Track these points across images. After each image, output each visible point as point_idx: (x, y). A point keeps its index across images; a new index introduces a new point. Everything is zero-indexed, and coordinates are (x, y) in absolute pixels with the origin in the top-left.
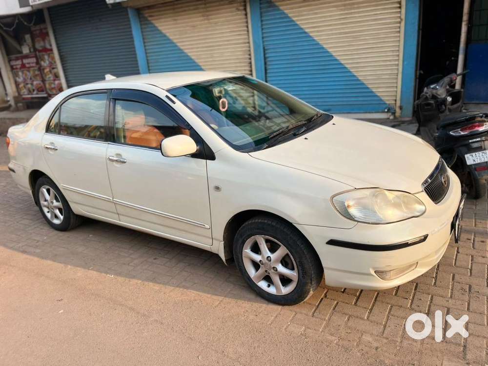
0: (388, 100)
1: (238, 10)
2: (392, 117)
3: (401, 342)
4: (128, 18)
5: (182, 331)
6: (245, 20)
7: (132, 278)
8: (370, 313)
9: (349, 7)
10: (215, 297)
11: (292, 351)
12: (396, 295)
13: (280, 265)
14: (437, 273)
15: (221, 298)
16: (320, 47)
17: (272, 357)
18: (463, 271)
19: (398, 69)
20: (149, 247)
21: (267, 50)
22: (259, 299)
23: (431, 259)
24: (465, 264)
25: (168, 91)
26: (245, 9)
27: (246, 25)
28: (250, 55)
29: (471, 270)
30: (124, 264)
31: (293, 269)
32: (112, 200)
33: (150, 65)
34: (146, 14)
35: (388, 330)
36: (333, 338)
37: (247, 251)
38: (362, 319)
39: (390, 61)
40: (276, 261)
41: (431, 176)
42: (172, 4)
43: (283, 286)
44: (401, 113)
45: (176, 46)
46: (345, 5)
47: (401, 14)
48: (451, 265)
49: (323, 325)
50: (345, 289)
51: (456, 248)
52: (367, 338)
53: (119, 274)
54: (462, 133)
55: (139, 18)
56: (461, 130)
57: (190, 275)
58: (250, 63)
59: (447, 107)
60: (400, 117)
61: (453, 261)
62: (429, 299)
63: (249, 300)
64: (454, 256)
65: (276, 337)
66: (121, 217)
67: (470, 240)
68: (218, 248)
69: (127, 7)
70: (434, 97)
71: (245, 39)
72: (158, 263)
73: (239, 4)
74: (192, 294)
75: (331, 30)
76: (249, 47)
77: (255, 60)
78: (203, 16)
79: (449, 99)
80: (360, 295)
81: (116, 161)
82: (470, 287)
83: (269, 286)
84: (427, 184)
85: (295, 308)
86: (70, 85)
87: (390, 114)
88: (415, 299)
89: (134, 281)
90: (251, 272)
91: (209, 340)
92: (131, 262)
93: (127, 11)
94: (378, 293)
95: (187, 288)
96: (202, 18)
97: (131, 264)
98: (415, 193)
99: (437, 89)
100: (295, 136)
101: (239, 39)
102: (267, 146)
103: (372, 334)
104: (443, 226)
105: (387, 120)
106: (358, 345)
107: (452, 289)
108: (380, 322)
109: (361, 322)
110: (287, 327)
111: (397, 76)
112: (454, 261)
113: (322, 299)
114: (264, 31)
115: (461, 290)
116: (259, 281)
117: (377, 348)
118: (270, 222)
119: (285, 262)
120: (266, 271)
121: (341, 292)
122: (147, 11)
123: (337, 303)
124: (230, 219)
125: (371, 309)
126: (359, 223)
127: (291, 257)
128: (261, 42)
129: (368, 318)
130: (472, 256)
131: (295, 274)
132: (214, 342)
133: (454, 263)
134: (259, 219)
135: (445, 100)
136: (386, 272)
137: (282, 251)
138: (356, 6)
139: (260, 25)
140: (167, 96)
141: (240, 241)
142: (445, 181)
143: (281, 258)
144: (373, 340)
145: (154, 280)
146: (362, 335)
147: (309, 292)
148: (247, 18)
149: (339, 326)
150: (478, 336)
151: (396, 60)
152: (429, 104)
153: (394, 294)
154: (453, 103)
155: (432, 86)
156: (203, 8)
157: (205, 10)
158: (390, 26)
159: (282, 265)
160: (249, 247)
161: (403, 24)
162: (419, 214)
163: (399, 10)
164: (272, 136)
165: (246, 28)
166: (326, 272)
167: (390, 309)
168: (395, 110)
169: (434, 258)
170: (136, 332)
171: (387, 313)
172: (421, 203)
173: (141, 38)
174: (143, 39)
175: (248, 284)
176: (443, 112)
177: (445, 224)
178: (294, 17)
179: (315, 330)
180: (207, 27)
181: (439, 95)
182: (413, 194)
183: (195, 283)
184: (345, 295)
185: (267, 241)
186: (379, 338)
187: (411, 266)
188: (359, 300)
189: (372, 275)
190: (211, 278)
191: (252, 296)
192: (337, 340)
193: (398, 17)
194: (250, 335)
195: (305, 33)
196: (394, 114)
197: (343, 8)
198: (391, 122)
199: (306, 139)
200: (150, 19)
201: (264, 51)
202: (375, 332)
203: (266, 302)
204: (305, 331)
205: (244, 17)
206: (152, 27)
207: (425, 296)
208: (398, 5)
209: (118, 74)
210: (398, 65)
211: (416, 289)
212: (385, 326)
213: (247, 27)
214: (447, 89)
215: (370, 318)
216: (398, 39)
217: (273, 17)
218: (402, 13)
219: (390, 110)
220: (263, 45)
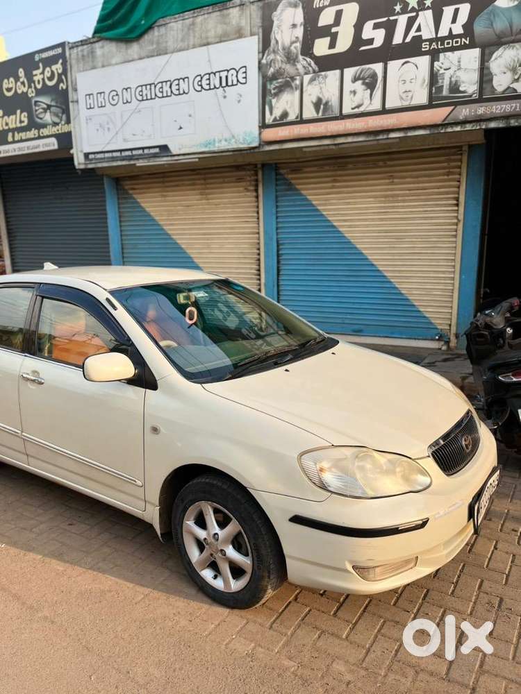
0: (441, 324)
1: (248, 190)
2: (444, 348)
3: (385, 676)
4: (104, 188)
5: (78, 635)
6: (256, 204)
7: (30, 551)
8: (352, 629)
9: (391, 199)
10: (139, 588)
11: (227, 678)
12: (394, 605)
13: (231, 547)
14: (459, 577)
15: (147, 591)
16: (351, 246)
17: (196, 686)
18: (496, 576)
19: (453, 284)
20: (67, 506)
21: (283, 244)
22: (200, 595)
23: (438, 555)
24: (501, 565)
25: (112, 293)
26: (256, 191)
27: (256, 210)
28: (259, 249)
29: (508, 576)
30: (25, 529)
31: (246, 555)
32: (19, 435)
33: (125, 251)
34: (127, 185)
35: (372, 656)
36: (292, 663)
37: (190, 523)
38: (338, 637)
39: (443, 272)
40: (225, 542)
41: (445, 437)
42: (162, 175)
43: (234, 578)
44: (457, 343)
45: (163, 229)
46: (386, 196)
47: (458, 213)
48: (481, 566)
49: (282, 642)
50: (325, 591)
51: (495, 542)
52: (339, 667)
53: (14, 544)
54: (515, 380)
55: (117, 189)
56: (513, 375)
57: (113, 552)
58: (259, 260)
59: (507, 342)
60: (456, 347)
61: (485, 561)
62: (440, 614)
63: (187, 597)
64: (488, 553)
65: (210, 656)
66: (30, 459)
67: (516, 531)
68: (152, 515)
69: (103, 175)
70: (488, 326)
71: (253, 228)
72: (73, 531)
73: (248, 183)
74: (108, 582)
75: (367, 226)
76: (259, 239)
77: (266, 256)
78: (201, 194)
79: (509, 331)
80: (345, 600)
81: (34, 381)
82: (501, 600)
83: (215, 577)
84: (436, 448)
85: (247, 614)
86: (16, 268)
87: (442, 343)
88: (420, 612)
89: (31, 555)
90: (194, 554)
91: (114, 653)
92: (35, 527)
93: (103, 180)
94: (371, 601)
95: (104, 572)
96: (198, 197)
97: (34, 530)
98: (418, 459)
99: (492, 316)
100: (276, 365)
101: (244, 228)
102: (230, 376)
103: (347, 662)
104: (453, 508)
105: (439, 351)
106: (323, 677)
107: (475, 603)
108: (363, 643)
109: (337, 641)
110: (230, 642)
111: (453, 293)
112: (487, 559)
113: (290, 602)
114: (278, 220)
115: (487, 605)
116: (202, 570)
117: (348, 683)
118: (220, 484)
119: (237, 543)
120: (212, 555)
121: (320, 594)
122: (128, 182)
123: (310, 611)
124: (169, 475)
125: (356, 622)
126: (333, 495)
127: (245, 536)
128: (275, 233)
129: (347, 638)
130: (514, 555)
131: (249, 562)
132: (119, 657)
133: (486, 563)
134: (207, 478)
135: (503, 332)
136: (368, 568)
137: (233, 527)
138: (400, 198)
139: (274, 211)
140: (108, 300)
141: (180, 509)
142: (466, 445)
143: (232, 537)
144: (346, 670)
145: (59, 556)
146: (332, 662)
147: (265, 591)
148: (258, 201)
149: (304, 645)
150: (496, 676)
151: (451, 272)
152: (482, 336)
153: (392, 604)
154: (514, 336)
155: (487, 312)
156: (202, 184)
157: (203, 186)
158: (444, 227)
159: (234, 547)
160: (192, 518)
161: (461, 226)
162: (420, 488)
163: (456, 208)
164: (242, 363)
165: (256, 215)
166: (289, 563)
167: (383, 626)
168: (449, 339)
169: (442, 554)
170: (13, 631)
171: (376, 631)
172: (424, 472)
173: (117, 215)
174: (120, 217)
175: (188, 571)
176: (501, 347)
177: (457, 506)
178: (320, 205)
179: (268, 649)
180: (205, 209)
181: (495, 325)
182: (413, 460)
183: (116, 566)
184: (324, 599)
185: (216, 511)
186: (356, 668)
187: (407, 562)
188: (342, 608)
189: (350, 573)
190: (141, 559)
191: (193, 591)
192: (296, 667)
193: (455, 217)
194: (173, 651)
195: (333, 227)
196: (447, 343)
197: (383, 199)
198: (443, 354)
199: (287, 370)
200: (131, 192)
201: (278, 246)
202: (352, 660)
203: (209, 601)
204: (254, 649)
205: (254, 199)
206: (133, 203)
207: (435, 608)
208: (455, 202)
209: (62, 263)
210: (453, 279)
211: (424, 598)
212: (368, 651)
213: (258, 213)
214: (506, 318)
215: (351, 637)
216: (454, 245)
217: (292, 203)
218: (460, 212)
219: (442, 337)
220: (277, 238)
